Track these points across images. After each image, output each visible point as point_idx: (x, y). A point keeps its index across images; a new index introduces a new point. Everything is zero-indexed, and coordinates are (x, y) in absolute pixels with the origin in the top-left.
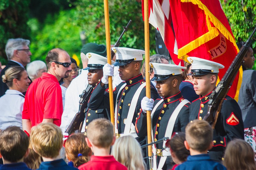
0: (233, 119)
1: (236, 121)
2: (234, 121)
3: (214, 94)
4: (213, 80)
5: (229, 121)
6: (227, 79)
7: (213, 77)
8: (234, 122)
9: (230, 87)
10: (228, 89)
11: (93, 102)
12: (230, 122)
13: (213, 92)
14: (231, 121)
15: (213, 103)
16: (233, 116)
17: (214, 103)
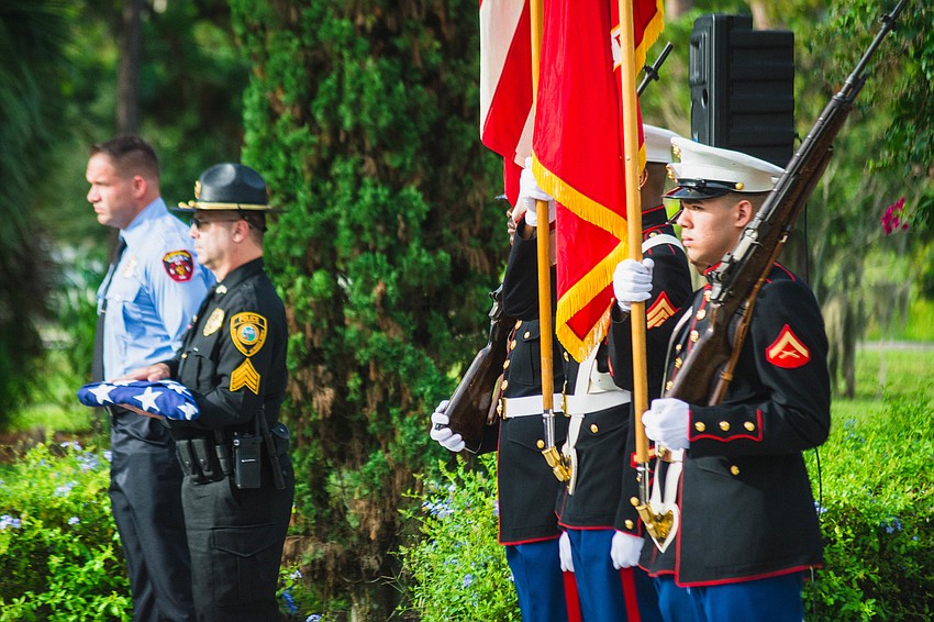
0: (789, 347)
1: (798, 353)
2: (791, 353)
3: (727, 265)
4: (741, 215)
5: (773, 353)
6: (772, 212)
7: (741, 206)
8: (790, 357)
9: (786, 237)
10: (777, 247)
11: (511, 294)
12: (777, 357)
13: (726, 258)
14: (781, 353)
15: (724, 294)
16: (788, 338)
17: (728, 294)
